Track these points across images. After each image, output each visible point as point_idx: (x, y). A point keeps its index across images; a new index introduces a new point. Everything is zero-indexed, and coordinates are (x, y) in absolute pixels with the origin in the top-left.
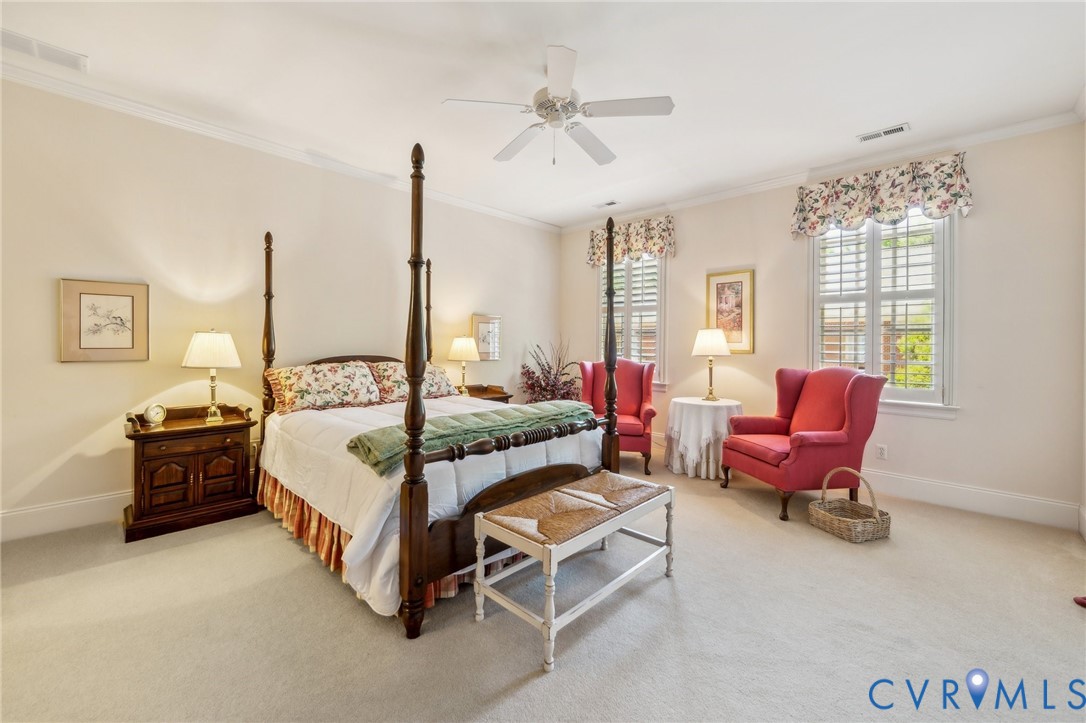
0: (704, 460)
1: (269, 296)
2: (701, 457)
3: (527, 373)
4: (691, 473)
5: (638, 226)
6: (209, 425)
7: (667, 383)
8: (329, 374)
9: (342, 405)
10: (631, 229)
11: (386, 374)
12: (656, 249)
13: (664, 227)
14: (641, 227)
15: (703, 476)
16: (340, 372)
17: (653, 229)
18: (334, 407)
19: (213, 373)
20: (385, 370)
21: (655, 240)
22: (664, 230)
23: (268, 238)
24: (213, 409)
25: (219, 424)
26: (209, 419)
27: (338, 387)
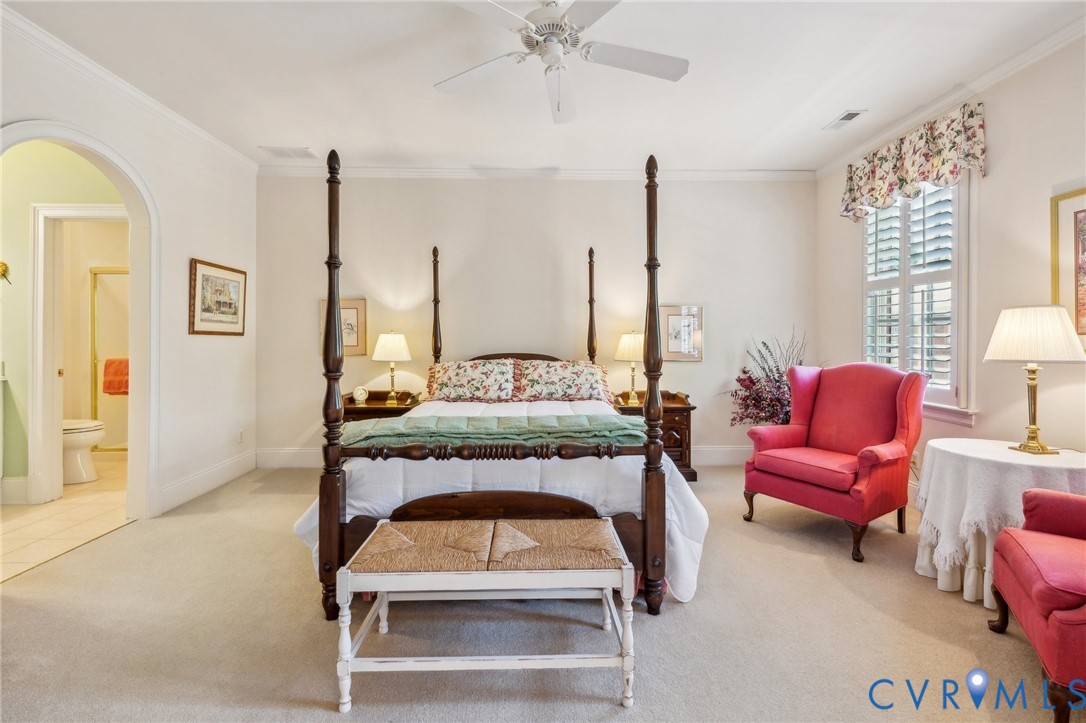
0: (971, 565)
1: (436, 301)
2: (966, 558)
3: (748, 382)
4: (943, 582)
5: (915, 137)
6: (389, 406)
7: (970, 411)
8: (469, 370)
9: (472, 399)
10: (905, 148)
11: (527, 372)
12: (946, 169)
13: (960, 128)
14: (921, 138)
15: (969, 594)
16: (481, 369)
17: (941, 135)
18: (465, 400)
19: (392, 365)
20: (527, 368)
21: (946, 154)
22: (959, 132)
23: (435, 251)
24: (393, 394)
25: (395, 406)
26: (388, 402)
27: (473, 382)
